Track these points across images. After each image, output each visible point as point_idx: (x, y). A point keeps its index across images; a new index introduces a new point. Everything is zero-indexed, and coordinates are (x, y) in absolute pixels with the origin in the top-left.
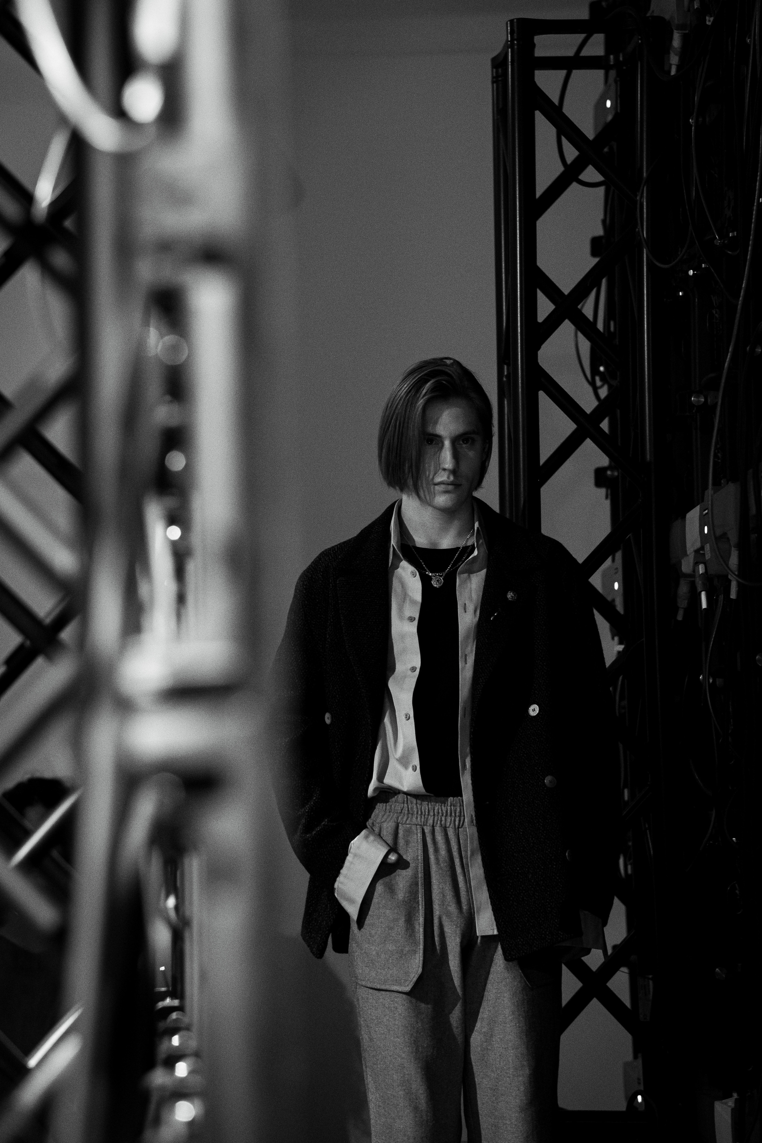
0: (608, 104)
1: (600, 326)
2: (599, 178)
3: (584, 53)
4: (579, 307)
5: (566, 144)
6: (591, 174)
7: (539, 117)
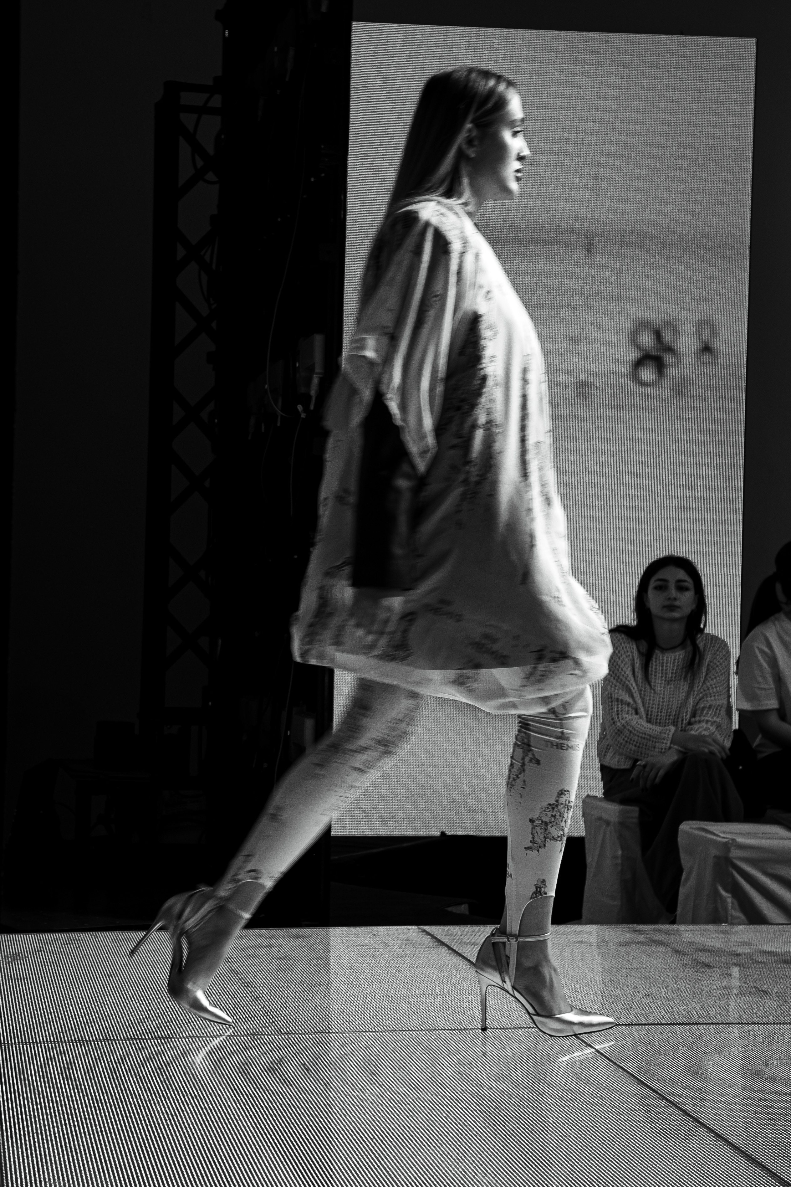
0: (223, 137)
1: (214, 266)
2: (215, 179)
3: (210, 105)
4: (202, 253)
5: (197, 158)
6: (211, 176)
7: (182, 141)
